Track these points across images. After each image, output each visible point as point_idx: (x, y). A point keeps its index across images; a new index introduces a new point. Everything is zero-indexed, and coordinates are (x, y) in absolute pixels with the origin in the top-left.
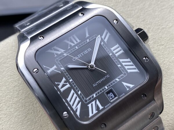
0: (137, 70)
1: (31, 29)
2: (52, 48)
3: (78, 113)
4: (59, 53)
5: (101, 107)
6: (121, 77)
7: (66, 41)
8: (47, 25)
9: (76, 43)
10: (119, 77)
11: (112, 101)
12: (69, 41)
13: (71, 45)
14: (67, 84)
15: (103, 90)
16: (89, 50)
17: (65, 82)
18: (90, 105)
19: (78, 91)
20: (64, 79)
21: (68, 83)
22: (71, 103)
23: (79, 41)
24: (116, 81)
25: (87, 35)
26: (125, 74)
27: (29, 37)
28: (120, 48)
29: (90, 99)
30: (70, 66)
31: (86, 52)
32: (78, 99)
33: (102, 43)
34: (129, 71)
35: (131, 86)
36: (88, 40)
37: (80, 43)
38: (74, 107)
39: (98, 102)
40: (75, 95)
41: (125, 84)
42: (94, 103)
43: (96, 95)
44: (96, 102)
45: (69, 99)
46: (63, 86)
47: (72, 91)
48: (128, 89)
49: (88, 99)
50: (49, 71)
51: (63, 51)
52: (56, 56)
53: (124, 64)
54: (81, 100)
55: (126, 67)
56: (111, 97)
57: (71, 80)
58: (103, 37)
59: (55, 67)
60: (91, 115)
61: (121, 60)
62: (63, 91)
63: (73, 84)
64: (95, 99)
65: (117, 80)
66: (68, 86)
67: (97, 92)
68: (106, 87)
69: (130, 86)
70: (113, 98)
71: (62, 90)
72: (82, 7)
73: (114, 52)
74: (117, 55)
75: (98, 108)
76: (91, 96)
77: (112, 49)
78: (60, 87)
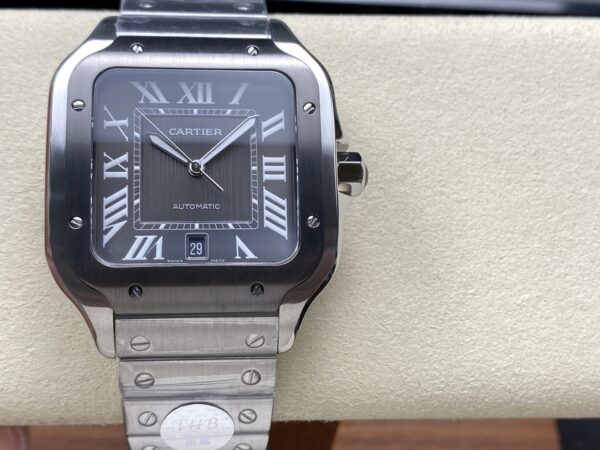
0: (284, 233)
1: (140, 18)
2: (146, 83)
3: (107, 238)
4: (153, 100)
5: (159, 256)
6: (243, 226)
7: (184, 87)
8: (171, 31)
9: (200, 101)
10: (238, 223)
11: (189, 258)
12: (189, 88)
13: (186, 100)
14: (124, 171)
15: (187, 226)
16: (218, 132)
17: (123, 163)
18: (139, 238)
19: (137, 198)
20: (125, 157)
21: (127, 169)
22: (106, 211)
23: (209, 101)
24: (226, 226)
25: (235, 101)
26: (254, 225)
27: (120, 33)
28: (283, 168)
29: (150, 226)
30: (155, 140)
31: (208, 132)
32: (125, 212)
33: (254, 136)
34: (267, 223)
35: (250, 255)
36: (229, 112)
37: (209, 106)
38: (106, 222)
39: (159, 243)
40: (125, 201)
41: (239, 243)
42: (151, 238)
43: (167, 227)
44: (156, 240)
45: (107, 201)
46: (116, 169)
47: (125, 190)
48: (238, 257)
49: (145, 223)
50: (108, 124)
51: (163, 100)
52: (142, 102)
53: (267, 203)
54: (129, 218)
55: (267, 213)
56: (195, 250)
57: (137, 168)
58: (265, 124)
59: (125, 122)
60: (129, 257)
61: (266, 193)
62: (108, 179)
63: (137, 177)
64: (159, 234)
65: (231, 226)
66: (124, 174)
67: (171, 223)
68: (197, 226)
69: (246, 253)
70: (197, 256)
71: (107, 175)
72: (270, 37)
73: (266, 168)
74: (266, 177)
75: (151, 253)
76: (155, 223)
77: (266, 159)
78: (107, 166)
